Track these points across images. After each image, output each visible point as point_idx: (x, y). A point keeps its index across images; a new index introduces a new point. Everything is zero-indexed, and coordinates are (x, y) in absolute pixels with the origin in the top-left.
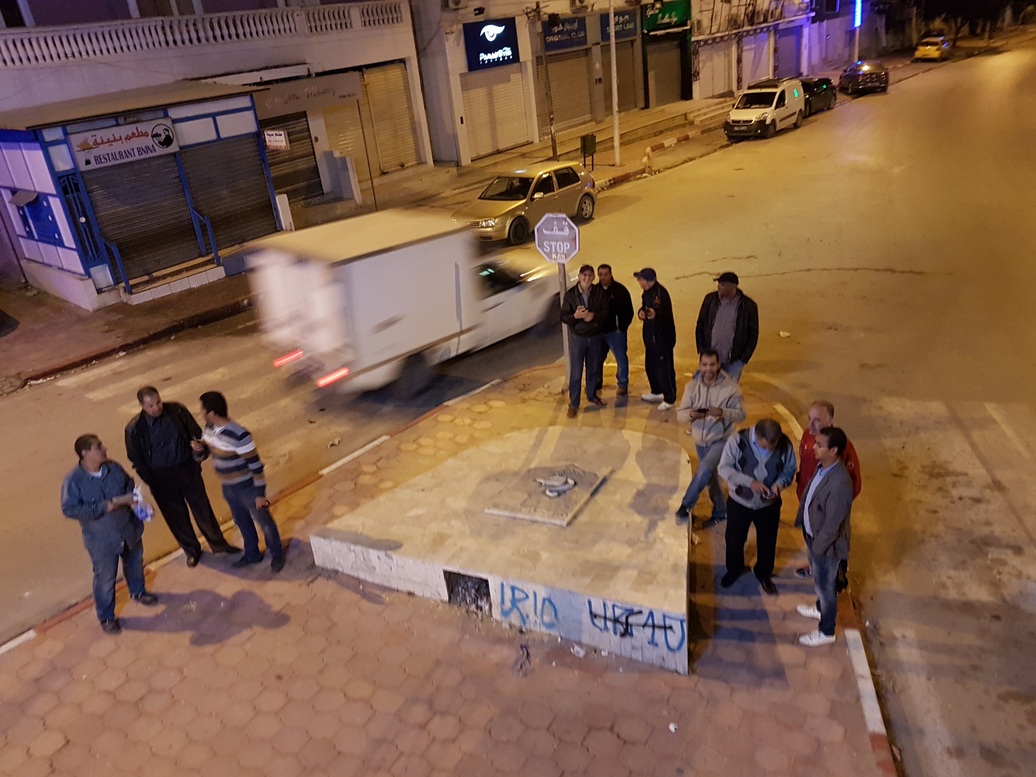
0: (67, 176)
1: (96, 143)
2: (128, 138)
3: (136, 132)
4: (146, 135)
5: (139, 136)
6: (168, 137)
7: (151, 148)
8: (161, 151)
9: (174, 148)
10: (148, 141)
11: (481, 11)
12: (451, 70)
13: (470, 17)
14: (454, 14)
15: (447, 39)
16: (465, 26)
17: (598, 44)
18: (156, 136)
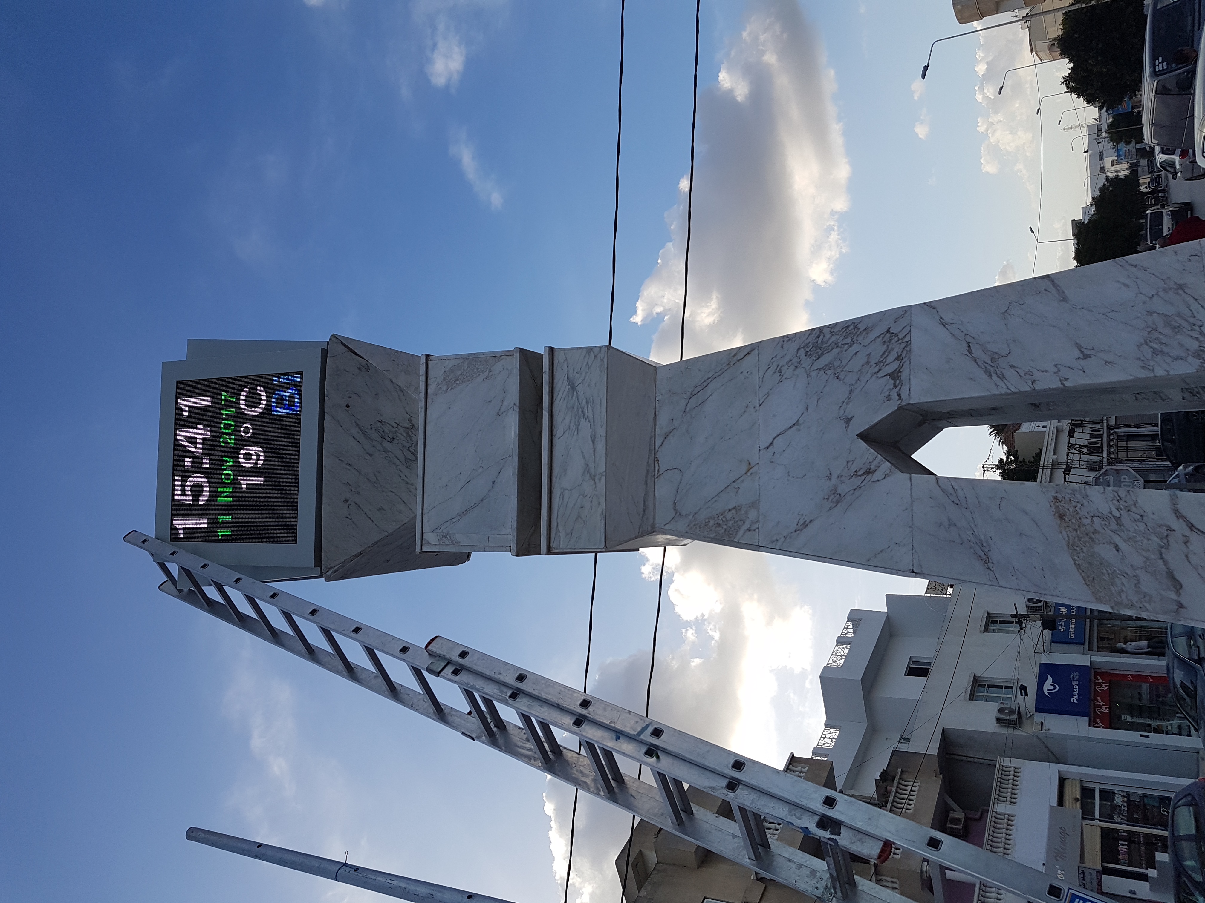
11: (1023, 689)
12: (1083, 734)
13: (1029, 702)
14: (1024, 719)
15: (1049, 730)
16: (1037, 710)
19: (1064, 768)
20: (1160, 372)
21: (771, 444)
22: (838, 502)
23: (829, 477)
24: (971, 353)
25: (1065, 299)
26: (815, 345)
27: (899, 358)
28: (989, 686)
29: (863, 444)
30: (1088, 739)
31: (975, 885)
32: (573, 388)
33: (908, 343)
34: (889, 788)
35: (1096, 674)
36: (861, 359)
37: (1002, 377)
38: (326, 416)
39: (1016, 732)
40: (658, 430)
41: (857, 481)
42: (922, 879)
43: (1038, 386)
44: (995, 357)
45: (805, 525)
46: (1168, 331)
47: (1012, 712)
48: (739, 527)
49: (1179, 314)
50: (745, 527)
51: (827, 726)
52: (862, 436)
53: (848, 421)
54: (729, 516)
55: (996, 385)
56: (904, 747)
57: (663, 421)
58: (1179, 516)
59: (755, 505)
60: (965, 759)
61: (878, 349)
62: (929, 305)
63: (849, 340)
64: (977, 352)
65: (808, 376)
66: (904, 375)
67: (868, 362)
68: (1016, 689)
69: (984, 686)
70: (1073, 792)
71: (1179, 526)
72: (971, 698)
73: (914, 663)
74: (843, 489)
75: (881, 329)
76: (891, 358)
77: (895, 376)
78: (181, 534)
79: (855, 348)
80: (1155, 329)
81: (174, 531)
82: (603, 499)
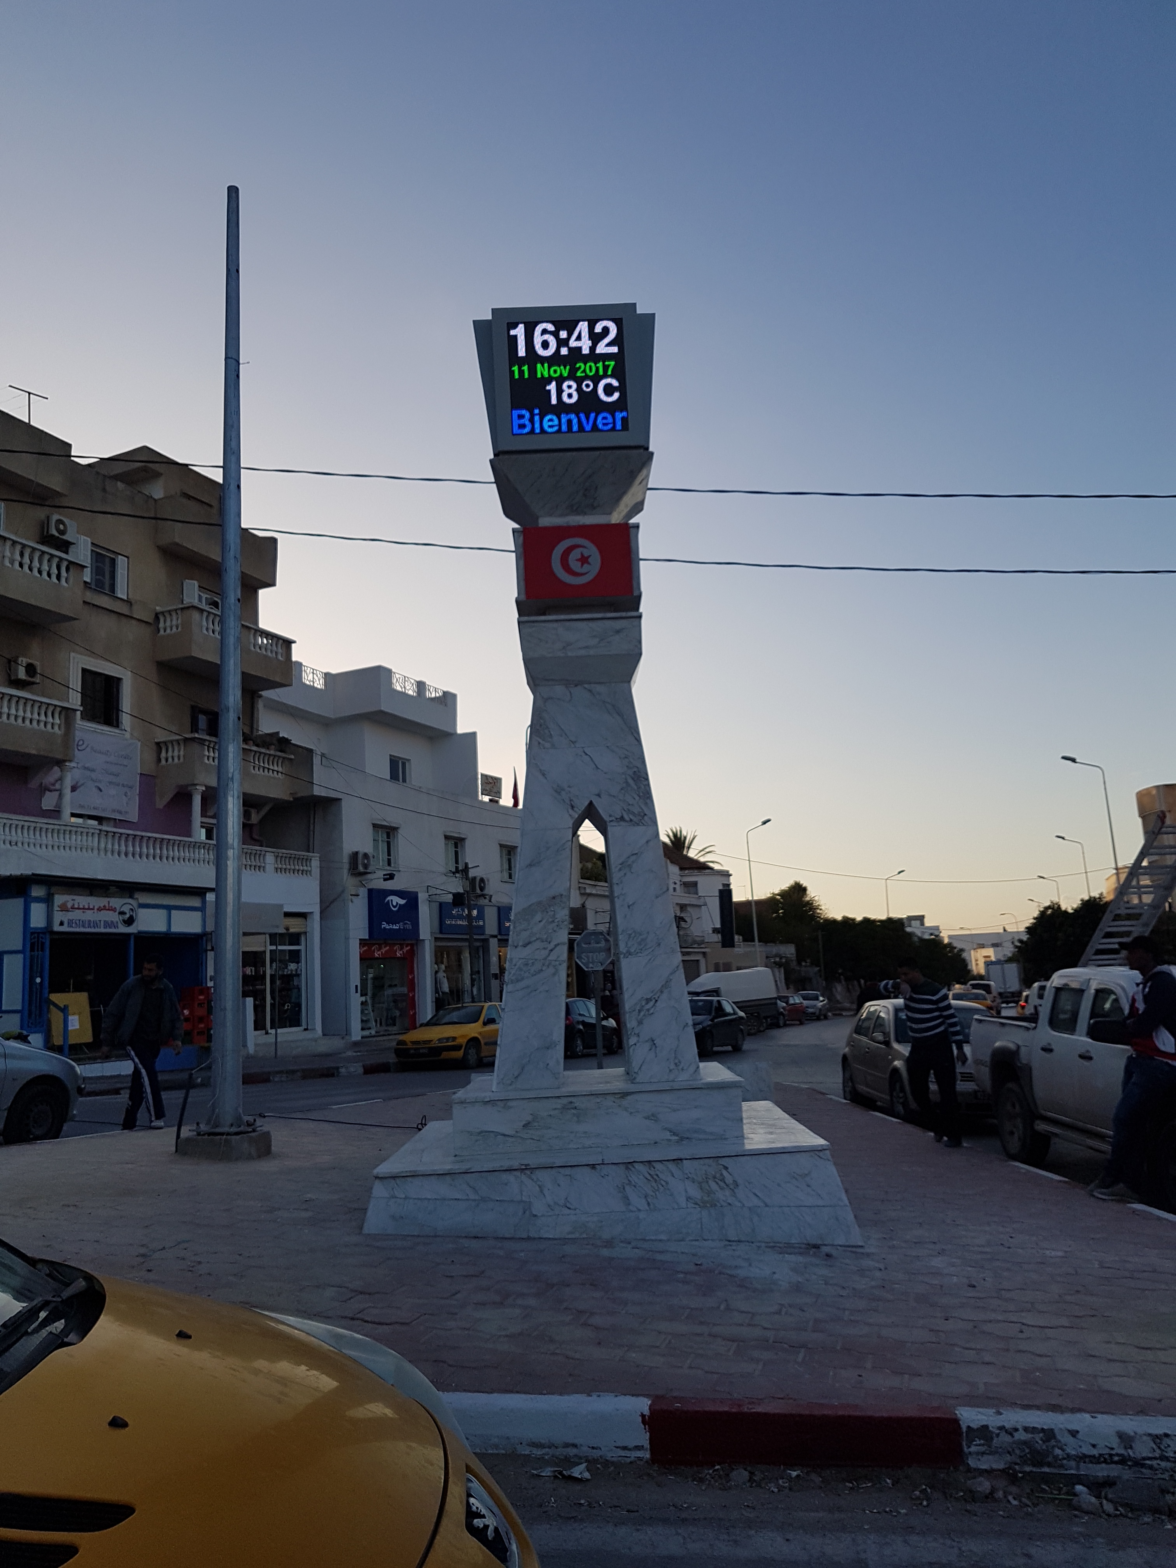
0: (38, 933)
1: (73, 908)
2: (100, 909)
3: (107, 905)
4: (114, 910)
5: (108, 910)
6: (131, 916)
7: (116, 924)
8: (123, 929)
9: (133, 929)
10: (114, 917)
11: (391, 877)
12: (352, 934)
13: (377, 882)
14: (360, 878)
15: (352, 901)
16: (370, 891)
17: (495, 936)
18: (122, 913)
19: (317, 917)
20: (620, 937)
21: (586, 754)
22: (556, 791)
23: (569, 787)
24: (633, 855)
25: (657, 897)
26: (639, 777)
27: (631, 820)
28: (389, 844)
29: (587, 803)
30: (347, 939)
31: (190, 836)
32: (618, 632)
33: (638, 825)
34: (273, 747)
35: (412, 945)
37: (620, 870)
38: (598, 452)
39: (345, 872)
40: (593, 685)
41: (567, 801)
42: (187, 786)
44: (630, 866)
45: (544, 775)
46: (639, 940)
47: (366, 866)
48: (540, 738)
49: (647, 944)
50: (541, 741)
51: (327, 676)
52: (591, 803)
53: (599, 795)
54: (546, 731)
55: (616, 867)
56: (316, 760)
57: (599, 688)
58: (556, 946)
59: (553, 746)
60: (312, 821)
61: (636, 810)
63: (641, 794)
65: (623, 773)
66: (622, 823)
67: (629, 805)
68: (388, 870)
69: (388, 837)
70: (295, 926)
71: (552, 945)
72: (375, 826)
73: (404, 764)
74: (563, 793)
75: (646, 811)
76: (632, 817)
77: (622, 818)
78: (512, 332)
79: (637, 798)
80: (640, 935)
81: (515, 326)
82: (550, 655)
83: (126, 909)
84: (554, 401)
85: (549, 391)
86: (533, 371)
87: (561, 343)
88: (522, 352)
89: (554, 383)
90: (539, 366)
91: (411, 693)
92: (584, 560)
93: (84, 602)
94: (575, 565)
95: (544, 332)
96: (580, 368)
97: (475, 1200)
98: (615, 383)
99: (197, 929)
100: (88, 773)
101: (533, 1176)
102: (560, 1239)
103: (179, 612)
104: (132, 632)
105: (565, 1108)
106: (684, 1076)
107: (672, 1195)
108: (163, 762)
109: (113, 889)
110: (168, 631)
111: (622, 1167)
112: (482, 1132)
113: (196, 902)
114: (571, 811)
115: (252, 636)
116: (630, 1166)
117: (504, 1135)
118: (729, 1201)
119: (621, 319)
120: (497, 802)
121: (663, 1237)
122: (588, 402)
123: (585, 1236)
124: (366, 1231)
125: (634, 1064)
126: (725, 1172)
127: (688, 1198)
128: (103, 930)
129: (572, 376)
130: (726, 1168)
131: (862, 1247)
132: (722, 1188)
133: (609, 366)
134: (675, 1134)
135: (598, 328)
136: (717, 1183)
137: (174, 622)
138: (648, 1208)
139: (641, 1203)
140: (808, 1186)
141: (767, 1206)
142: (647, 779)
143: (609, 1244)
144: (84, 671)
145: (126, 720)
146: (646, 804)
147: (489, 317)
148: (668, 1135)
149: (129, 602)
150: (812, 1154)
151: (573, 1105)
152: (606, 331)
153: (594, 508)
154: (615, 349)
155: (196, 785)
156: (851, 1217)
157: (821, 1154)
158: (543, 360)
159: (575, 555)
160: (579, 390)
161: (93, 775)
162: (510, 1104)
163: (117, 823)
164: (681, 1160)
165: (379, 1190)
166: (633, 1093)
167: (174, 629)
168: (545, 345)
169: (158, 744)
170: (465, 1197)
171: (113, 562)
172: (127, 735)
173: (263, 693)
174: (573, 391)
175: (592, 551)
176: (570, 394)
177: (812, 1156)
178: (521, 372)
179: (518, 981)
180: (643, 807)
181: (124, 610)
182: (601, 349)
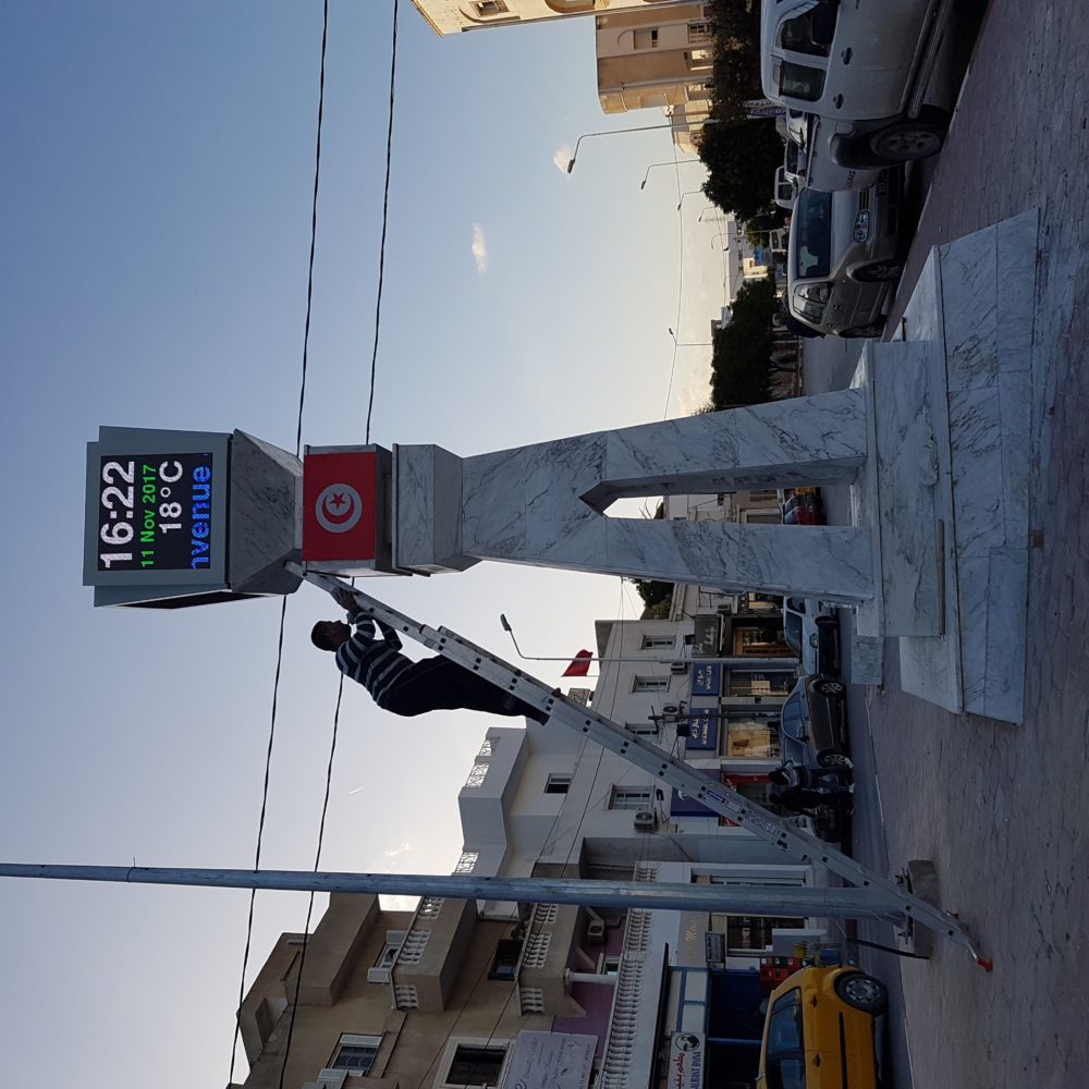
2: (681, 1070)
3: (677, 1062)
5: (681, 1061)
6: (689, 1039)
8: (701, 1048)
9: (702, 1039)
11: (660, 793)
12: (714, 833)
13: (664, 806)
14: (660, 823)
15: (682, 832)
16: (673, 814)
17: (720, 699)
18: (685, 1048)
19: (696, 865)
20: (718, 468)
21: (533, 502)
22: (569, 533)
23: (564, 520)
24: (636, 456)
25: (678, 432)
26: (557, 449)
27: (601, 457)
28: (628, 795)
29: (582, 502)
30: (718, 837)
31: (613, 986)
32: (412, 469)
33: (606, 450)
35: (726, 777)
36: (582, 457)
38: (232, 484)
39: (652, 836)
40: (464, 495)
41: (579, 521)
42: (565, 986)
43: (666, 473)
44: (647, 459)
45: (551, 545)
46: (721, 449)
47: (649, 817)
48: (513, 548)
49: (726, 442)
50: (517, 548)
51: (466, 850)
52: (581, 498)
53: (574, 490)
54: (507, 542)
56: (546, 859)
57: (467, 489)
59: (523, 535)
60: (604, 868)
61: (590, 452)
62: (616, 432)
63: (574, 447)
64: (638, 455)
65: (553, 466)
66: (603, 466)
67: (585, 459)
68: (653, 795)
69: (622, 795)
72: (610, 807)
73: (553, 780)
74: (571, 526)
75: (592, 442)
76: (597, 457)
77: (598, 466)
78: (108, 565)
79: (578, 451)
80: (716, 448)
81: (102, 563)
82: (432, 535)
83: (681, 1044)
84: (179, 526)
85: (168, 530)
86: (147, 546)
87: (122, 518)
88: (128, 557)
89: (161, 526)
90: (143, 540)
91: (485, 770)
92: (338, 500)
93: (383, 1077)
94: (343, 509)
95: (109, 534)
96: (147, 499)
97: (988, 606)
98: (165, 465)
99: (704, 976)
100: (548, 1082)
101: (964, 545)
102: (1030, 517)
103: (397, 986)
104: (414, 1033)
105: (892, 522)
106: (861, 404)
107: (984, 403)
108: (541, 1008)
109: (661, 1055)
110: (415, 998)
111: (955, 453)
112: (915, 606)
113: (677, 977)
114: (589, 518)
115: (424, 918)
116: (954, 446)
117: (919, 583)
118: (991, 344)
119: (102, 457)
120: (593, 693)
121: (1028, 410)
122: (182, 492)
123: (1026, 491)
124: (1019, 720)
125: (847, 455)
126: (961, 350)
127: (988, 385)
128: (701, 1068)
129: (155, 508)
130: (957, 348)
131: (1039, 209)
132: (978, 352)
133: (148, 471)
134: (921, 410)
135: (110, 480)
136: (972, 357)
137: (407, 992)
138: (997, 427)
139: (993, 434)
140: (976, 265)
141: (996, 306)
142: (560, 441)
143: (1035, 462)
144: (448, 1082)
145: (496, 1043)
146: (584, 442)
147: (92, 589)
148: (921, 418)
149: (385, 1035)
150: (943, 262)
151: (890, 512)
152: (113, 473)
153: (288, 493)
154: (131, 465)
155: (564, 978)
156: (1009, 222)
157: (943, 253)
158: (137, 536)
159: (332, 509)
160: (169, 501)
161: (550, 1077)
162: (886, 577)
163: (597, 1056)
164: (948, 394)
165: (976, 707)
166: (877, 451)
167: (413, 992)
168: (122, 533)
169: (523, 1013)
170: (985, 616)
171: (345, 1048)
172: (514, 1042)
173: (479, 911)
174: (170, 507)
175: (329, 492)
176: (172, 510)
177: (946, 263)
178: (148, 558)
179: (760, 572)
180: (587, 445)
181: (392, 1040)
182: (129, 477)
